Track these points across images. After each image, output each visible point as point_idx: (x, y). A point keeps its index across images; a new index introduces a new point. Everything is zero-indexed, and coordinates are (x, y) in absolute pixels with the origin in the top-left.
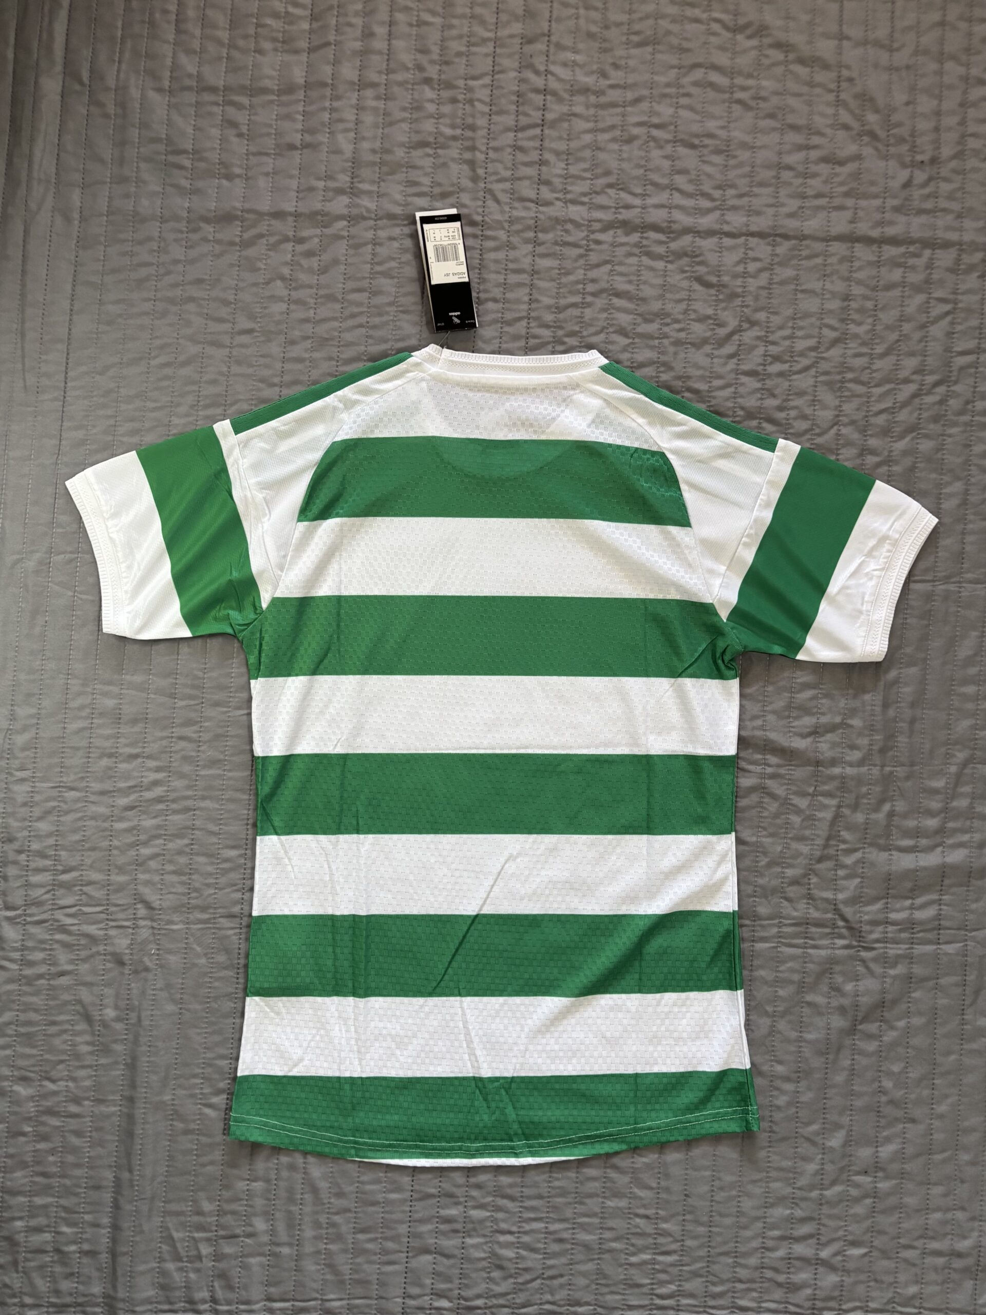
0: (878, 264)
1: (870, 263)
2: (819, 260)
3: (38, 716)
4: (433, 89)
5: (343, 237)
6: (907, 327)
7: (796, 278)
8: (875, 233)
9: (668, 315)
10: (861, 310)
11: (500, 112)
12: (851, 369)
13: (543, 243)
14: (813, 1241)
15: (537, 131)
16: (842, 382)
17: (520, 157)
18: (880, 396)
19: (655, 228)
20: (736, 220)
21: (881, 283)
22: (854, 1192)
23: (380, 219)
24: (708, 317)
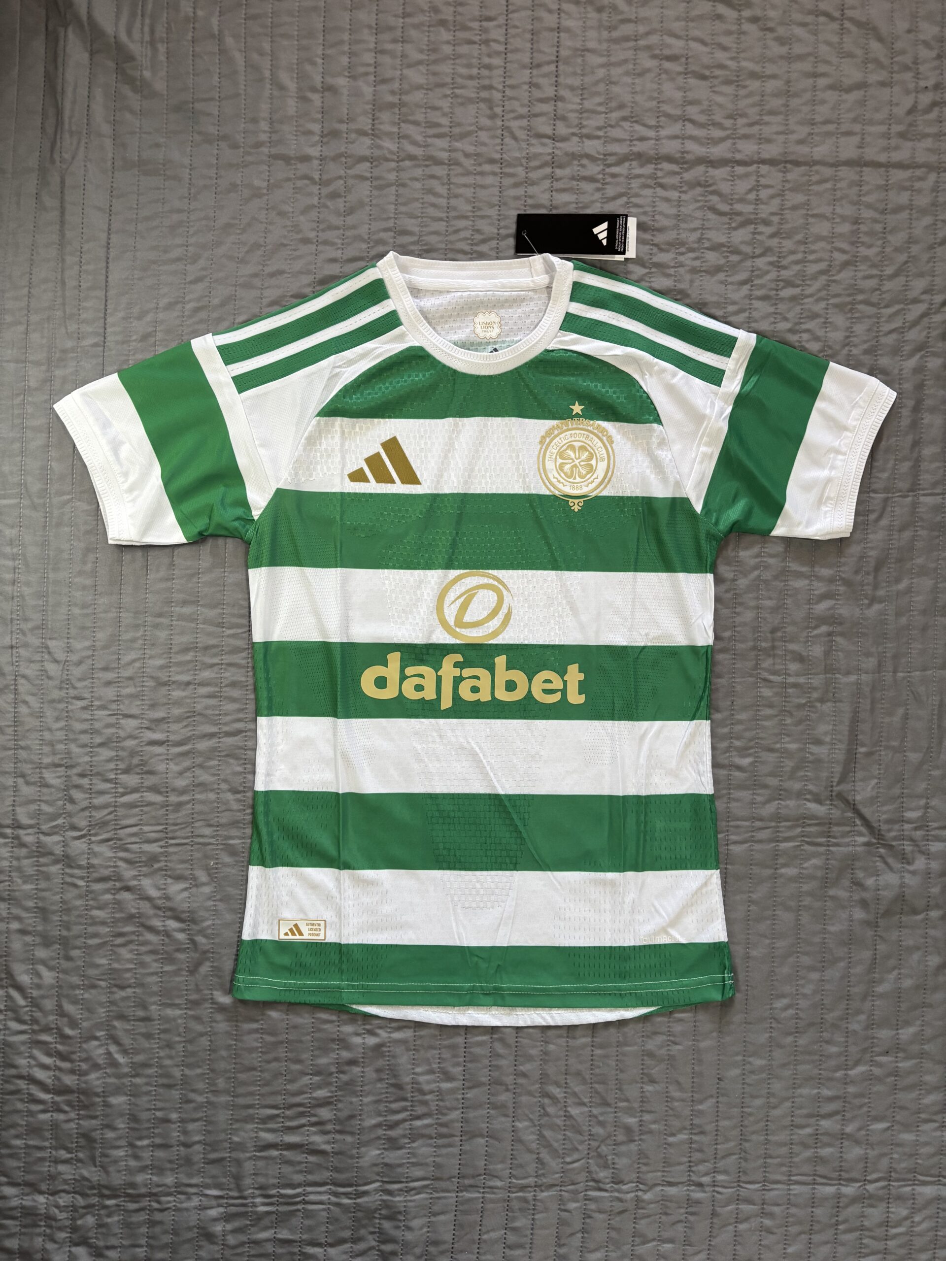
0: (886, 188)
1: (879, 187)
2: (828, 185)
3: (93, 648)
4: (450, 30)
5: (367, 179)
6: (915, 249)
7: (807, 204)
8: (882, 158)
9: (682, 244)
10: (871, 233)
11: (516, 50)
12: (861, 291)
13: (561, 179)
14: (839, 1117)
15: (552, 67)
16: (853, 304)
17: (537, 94)
18: (890, 316)
19: (669, 159)
20: (748, 149)
21: (889, 206)
22: (877, 1071)
23: (402, 160)
24: (722, 245)
